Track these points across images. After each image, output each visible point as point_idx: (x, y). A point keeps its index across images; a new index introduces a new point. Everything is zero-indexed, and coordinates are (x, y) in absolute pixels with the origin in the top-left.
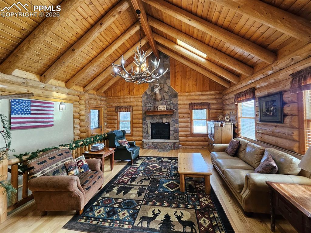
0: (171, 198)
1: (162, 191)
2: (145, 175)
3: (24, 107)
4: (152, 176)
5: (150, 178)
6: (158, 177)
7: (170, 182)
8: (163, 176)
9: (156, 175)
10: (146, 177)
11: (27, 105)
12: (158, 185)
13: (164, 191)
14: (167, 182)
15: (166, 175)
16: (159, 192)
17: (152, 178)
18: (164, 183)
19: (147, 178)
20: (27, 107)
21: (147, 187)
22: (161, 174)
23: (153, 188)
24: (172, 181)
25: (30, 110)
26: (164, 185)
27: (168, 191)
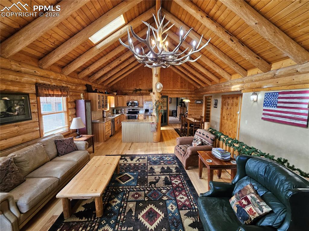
0: (128, 168)
1: (135, 173)
2: (157, 190)
3: (273, 100)
4: (148, 190)
5: (149, 186)
6: (139, 188)
7: (126, 182)
8: (134, 191)
9: (143, 192)
10: (155, 187)
11: (275, 97)
12: (138, 177)
13: (133, 172)
14: (130, 182)
15: (130, 193)
16: (137, 172)
17: (147, 185)
18: (133, 180)
19: (153, 185)
20: (275, 100)
21: (148, 174)
22: (137, 194)
23: (143, 174)
24: (123, 183)
25: (276, 103)
26: (133, 178)
27: (129, 173)
